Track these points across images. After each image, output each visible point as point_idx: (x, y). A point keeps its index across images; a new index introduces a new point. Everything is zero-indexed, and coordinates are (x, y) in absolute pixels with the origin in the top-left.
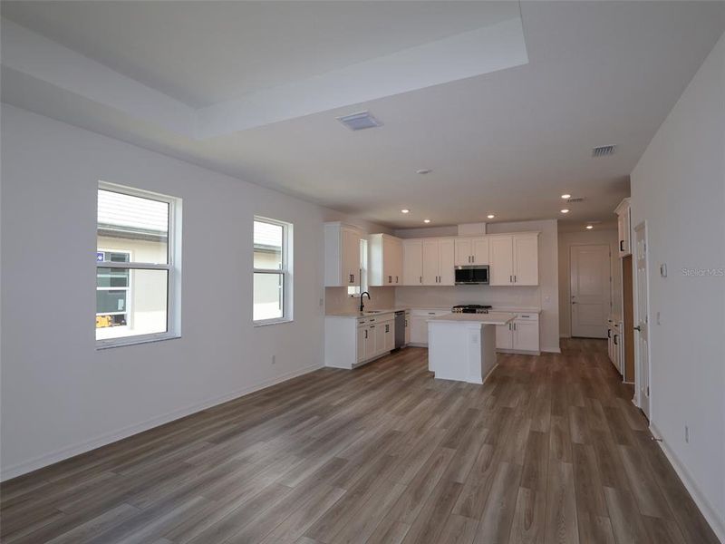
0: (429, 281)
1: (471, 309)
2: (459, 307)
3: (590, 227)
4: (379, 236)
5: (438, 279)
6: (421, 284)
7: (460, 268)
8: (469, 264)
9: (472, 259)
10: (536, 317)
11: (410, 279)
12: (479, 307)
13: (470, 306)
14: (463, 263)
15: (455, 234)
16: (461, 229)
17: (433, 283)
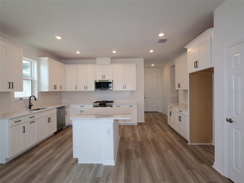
0: (81, 88)
1: (103, 104)
2: (96, 102)
3: (153, 65)
4: (46, 59)
5: (86, 87)
6: (76, 90)
7: (98, 81)
8: (102, 79)
9: (103, 76)
10: (135, 106)
11: (70, 88)
12: (108, 102)
13: (103, 102)
14: (99, 79)
15: (95, 63)
16: (98, 60)
17: (83, 90)
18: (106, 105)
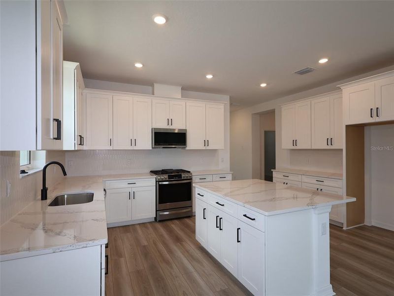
5: (133, 142)
6: (111, 148)
8: (168, 127)
9: (170, 122)
10: (229, 176)
17: (127, 146)
18: (183, 178)
